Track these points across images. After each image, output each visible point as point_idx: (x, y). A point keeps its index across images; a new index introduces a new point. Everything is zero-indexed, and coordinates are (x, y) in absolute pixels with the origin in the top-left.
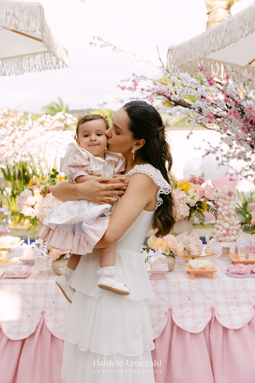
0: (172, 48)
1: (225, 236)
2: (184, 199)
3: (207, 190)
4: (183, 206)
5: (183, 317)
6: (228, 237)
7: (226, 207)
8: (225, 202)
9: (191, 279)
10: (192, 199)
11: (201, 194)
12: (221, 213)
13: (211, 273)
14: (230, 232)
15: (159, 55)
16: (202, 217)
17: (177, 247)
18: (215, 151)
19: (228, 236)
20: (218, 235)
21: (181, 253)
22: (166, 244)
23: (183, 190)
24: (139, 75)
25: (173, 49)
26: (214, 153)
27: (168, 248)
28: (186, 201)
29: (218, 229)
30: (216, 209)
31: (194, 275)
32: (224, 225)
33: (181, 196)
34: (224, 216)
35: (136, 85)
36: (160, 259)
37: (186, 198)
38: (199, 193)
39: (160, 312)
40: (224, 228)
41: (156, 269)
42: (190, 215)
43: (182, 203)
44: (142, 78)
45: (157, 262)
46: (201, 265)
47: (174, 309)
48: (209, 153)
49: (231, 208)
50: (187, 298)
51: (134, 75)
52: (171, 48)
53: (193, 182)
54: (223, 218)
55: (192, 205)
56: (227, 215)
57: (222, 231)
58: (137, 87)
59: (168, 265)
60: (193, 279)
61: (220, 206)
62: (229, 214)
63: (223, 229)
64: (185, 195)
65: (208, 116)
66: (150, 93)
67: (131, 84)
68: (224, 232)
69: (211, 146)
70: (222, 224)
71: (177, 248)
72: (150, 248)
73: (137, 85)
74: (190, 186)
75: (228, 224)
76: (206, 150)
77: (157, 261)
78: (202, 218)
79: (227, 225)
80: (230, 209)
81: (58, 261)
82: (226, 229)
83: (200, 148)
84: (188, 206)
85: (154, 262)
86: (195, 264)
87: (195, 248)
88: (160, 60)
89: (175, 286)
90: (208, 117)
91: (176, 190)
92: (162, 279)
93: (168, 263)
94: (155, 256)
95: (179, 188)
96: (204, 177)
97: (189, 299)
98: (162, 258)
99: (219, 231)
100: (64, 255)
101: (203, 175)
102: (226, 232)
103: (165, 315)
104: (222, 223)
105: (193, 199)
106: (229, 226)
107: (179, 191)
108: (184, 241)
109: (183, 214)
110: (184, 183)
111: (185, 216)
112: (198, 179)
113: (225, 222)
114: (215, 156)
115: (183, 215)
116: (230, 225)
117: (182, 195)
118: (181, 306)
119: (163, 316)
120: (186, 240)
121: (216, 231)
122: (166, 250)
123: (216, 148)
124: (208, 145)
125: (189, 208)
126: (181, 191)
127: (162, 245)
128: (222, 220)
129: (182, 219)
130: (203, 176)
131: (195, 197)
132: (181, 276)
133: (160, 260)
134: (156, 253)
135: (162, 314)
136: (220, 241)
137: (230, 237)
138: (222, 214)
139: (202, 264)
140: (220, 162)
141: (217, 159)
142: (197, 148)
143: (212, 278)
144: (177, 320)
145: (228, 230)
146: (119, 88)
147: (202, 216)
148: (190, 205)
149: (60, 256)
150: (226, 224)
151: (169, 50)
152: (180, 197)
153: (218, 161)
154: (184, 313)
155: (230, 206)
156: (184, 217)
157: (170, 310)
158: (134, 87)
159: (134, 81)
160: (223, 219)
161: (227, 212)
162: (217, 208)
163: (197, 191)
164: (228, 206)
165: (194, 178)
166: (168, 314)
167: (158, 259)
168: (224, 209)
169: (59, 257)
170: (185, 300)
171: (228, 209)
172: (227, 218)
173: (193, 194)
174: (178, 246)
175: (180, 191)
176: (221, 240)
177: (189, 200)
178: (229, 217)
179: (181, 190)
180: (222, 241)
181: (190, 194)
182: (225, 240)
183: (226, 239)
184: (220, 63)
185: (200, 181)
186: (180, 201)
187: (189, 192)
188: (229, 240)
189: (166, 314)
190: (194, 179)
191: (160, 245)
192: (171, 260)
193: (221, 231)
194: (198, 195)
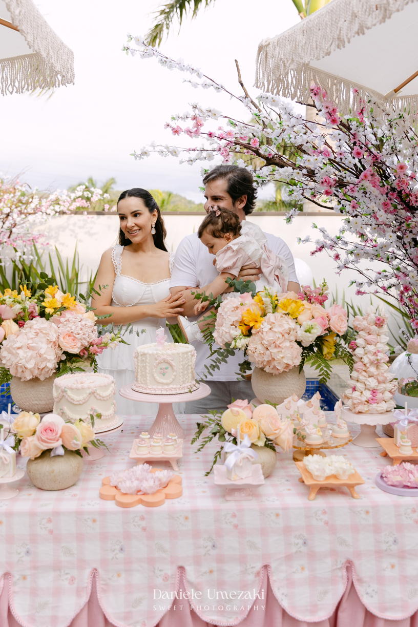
0: (267, 43)
1: (368, 402)
2: (291, 333)
3: (335, 314)
4: (290, 346)
5: (290, 583)
6: (374, 405)
7: (371, 348)
8: (369, 337)
9: (309, 500)
10: (306, 332)
11: (324, 323)
12: (362, 358)
13: (351, 486)
14: (379, 396)
15: (239, 76)
16: (325, 369)
17: (279, 432)
18: (332, 244)
19: (374, 403)
20: (355, 401)
21: (288, 442)
22: (257, 426)
23: (288, 314)
24: (204, 108)
25: (269, 44)
26: (332, 247)
27: (262, 432)
28: (296, 337)
29: (354, 389)
30: (350, 351)
31: (317, 490)
32: (367, 383)
33: (286, 327)
34: (368, 365)
35: (199, 125)
36: (247, 458)
37: (295, 331)
38: (320, 320)
39: (246, 570)
40: (367, 387)
41: (238, 478)
42: (303, 362)
43: (288, 340)
44: (210, 114)
45: (241, 465)
46: (329, 471)
47: (273, 565)
48: (322, 247)
49: (380, 349)
50: (301, 541)
51: (195, 107)
52: (264, 44)
53: (306, 299)
54: (364, 369)
55: (306, 344)
56: (372, 363)
57: (364, 392)
58: (202, 130)
59: (263, 468)
60: (314, 499)
61: (359, 345)
62: (376, 362)
63: (366, 389)
64: (292, 324)
65: (326, 181)
66: (223, 142)
67: (190, 124)
68: (368, 394)
69: (326, 236)
70: (364, 381)
71: (281, 432)
72: (226, 432)
73: (201, 125)
74: (301, 308)
75: (376, 381)
76: (317, 242)
77: (240, 462)
78: (326, 371)
79: (372, 383)
80: (379, 352)
81: (39, 461)
82: (371, 389)
83: (307, 240)
84: (298, 346)
85: (236, 465)
86: (317, 467)
87: (314, 431)
88: (242, 85)
89: (277, 515)
90: (325, 184)
91: (276, 314)
92: (250, 500)
93: (261, 464)
94: (236, 452)
95: (280, 311)
96: (326, 290)
97: (305, 543)
98: (250, 456)
99: (356, 394)
100: (49, 450)
101: (324, 286)
102: (371, 396)
103: (256, 577)
104: (364, 378)
105: (310, 332)
106: (377, 384)
107: (282, 317)
108: (292, 413)
109: (290, 362)
110: (290, 301)
111: (293, 365)
112: (315, 293)
113: (370, 377)
114: (333, 253)
115: (288, 364)
116: (379, 382)
117: (288, 324)
118: (289, 558)
119: (251, 577)
120: (295, 411)
121: (351, 392)
122: (257, 437)
123: (335, 240)
124: (322, 234)
125: (301, 350)
126: (286, 317)
127: (250, 427)
128: (364, 373)
129: (287, 370)
130: (324, 288)
131: (312, 328)
132: (289, 490)
133: (246, 460)
134: (238, 447)
135: (249, 574)
136: (360, 413)
137: (379, 405)
138: (362, 360)
139: (331, 468)
140: (341, 263)
141: (337, 257)
142: (302, 239)
143: (353, 497)
144: (279, 589)
145: (374, 392)
146: (169, 129)
147: (325, 366)
148: (303, 344)
149: (41, 452)
150: (370, 379)
151: (261, 49)
152: (283, 329)
153: (339, 261)
154: (294, 572)
155: (379, 345)
156: (291, 368)
157: (266, 567)
158: (195, 129)
159: (195, 118)
160: (365, 371)
161: (373, 358)
162: (354, 350)
163: (315, 317)
164: (376, 345)
165: (308, 291)
166: (261, 575)
167: (243, 459)
168: (366, 352)
169: (40, 454)
170: (297, 545)
171: (374, 351)
172: (372, 369)
173: (310, 323)
174: (283, 428)
175: (284, 316)
176: (360, 411)
177: (301, 334)
178: (377, 367)
179: (286, 314)
180: (364, 412)
181: (304, 324)
182: (369, 410)
183: (370, 408)
184: (348, 84)
185: (320, 298)
186: (283, 336)
187: (301, 318)
188: (377, 411)
189: (258, 574)
190: (308, 293)
191: (246, 426)
192: (267, 455)
193: (362, 393)
194: (319, 324)
